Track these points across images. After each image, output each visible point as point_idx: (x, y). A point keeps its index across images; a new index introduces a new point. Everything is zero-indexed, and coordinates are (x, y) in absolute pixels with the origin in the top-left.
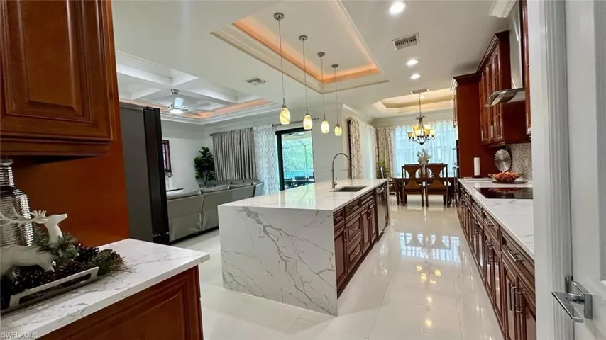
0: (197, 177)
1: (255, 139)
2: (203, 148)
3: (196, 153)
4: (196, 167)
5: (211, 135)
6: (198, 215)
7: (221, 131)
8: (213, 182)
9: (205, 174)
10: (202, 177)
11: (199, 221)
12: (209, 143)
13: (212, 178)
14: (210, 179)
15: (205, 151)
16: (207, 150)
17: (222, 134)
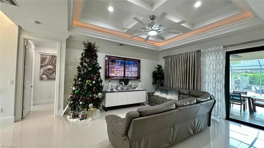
0: (153, 83)
1: (202, 59)
2: (158, 65)
3: (154, 69)
4: (153, 77)
5: (164, 57)
6: (171, 130)
7: (171, 55)
8: (163, 88)
9: (158, 81)
10: (156, 83)
11: (171, 136)
12: (162, 63)
13: (162, 85)
14: (160, 85)
15: (159, 67)
16: (161, 67)
17: (172, 57)
